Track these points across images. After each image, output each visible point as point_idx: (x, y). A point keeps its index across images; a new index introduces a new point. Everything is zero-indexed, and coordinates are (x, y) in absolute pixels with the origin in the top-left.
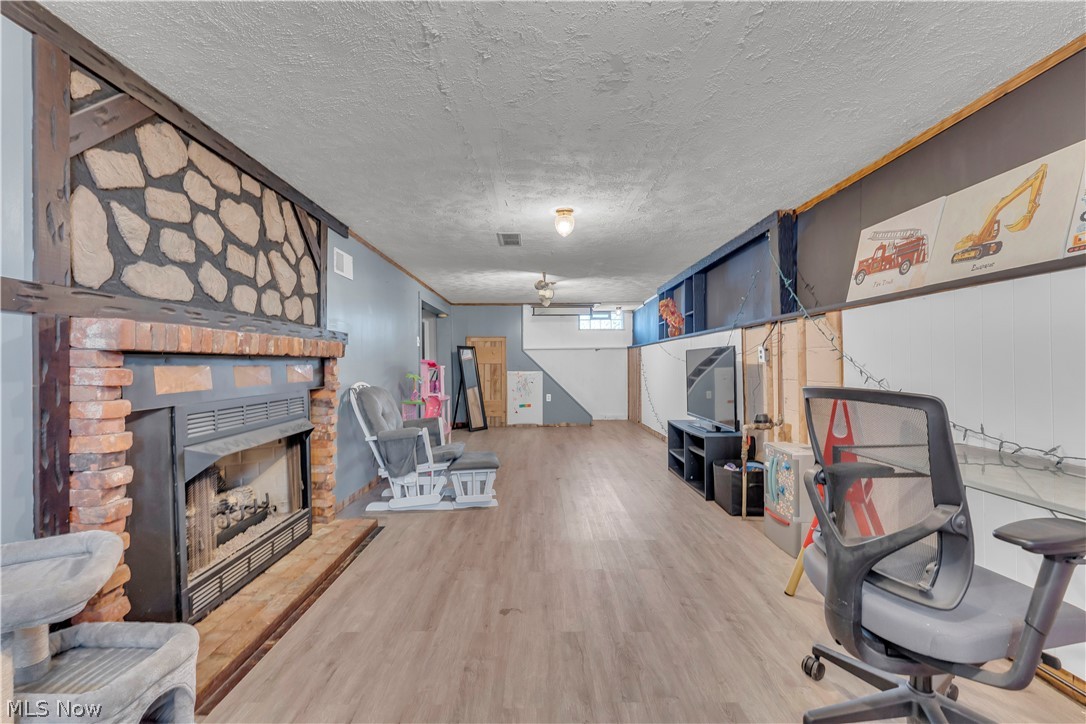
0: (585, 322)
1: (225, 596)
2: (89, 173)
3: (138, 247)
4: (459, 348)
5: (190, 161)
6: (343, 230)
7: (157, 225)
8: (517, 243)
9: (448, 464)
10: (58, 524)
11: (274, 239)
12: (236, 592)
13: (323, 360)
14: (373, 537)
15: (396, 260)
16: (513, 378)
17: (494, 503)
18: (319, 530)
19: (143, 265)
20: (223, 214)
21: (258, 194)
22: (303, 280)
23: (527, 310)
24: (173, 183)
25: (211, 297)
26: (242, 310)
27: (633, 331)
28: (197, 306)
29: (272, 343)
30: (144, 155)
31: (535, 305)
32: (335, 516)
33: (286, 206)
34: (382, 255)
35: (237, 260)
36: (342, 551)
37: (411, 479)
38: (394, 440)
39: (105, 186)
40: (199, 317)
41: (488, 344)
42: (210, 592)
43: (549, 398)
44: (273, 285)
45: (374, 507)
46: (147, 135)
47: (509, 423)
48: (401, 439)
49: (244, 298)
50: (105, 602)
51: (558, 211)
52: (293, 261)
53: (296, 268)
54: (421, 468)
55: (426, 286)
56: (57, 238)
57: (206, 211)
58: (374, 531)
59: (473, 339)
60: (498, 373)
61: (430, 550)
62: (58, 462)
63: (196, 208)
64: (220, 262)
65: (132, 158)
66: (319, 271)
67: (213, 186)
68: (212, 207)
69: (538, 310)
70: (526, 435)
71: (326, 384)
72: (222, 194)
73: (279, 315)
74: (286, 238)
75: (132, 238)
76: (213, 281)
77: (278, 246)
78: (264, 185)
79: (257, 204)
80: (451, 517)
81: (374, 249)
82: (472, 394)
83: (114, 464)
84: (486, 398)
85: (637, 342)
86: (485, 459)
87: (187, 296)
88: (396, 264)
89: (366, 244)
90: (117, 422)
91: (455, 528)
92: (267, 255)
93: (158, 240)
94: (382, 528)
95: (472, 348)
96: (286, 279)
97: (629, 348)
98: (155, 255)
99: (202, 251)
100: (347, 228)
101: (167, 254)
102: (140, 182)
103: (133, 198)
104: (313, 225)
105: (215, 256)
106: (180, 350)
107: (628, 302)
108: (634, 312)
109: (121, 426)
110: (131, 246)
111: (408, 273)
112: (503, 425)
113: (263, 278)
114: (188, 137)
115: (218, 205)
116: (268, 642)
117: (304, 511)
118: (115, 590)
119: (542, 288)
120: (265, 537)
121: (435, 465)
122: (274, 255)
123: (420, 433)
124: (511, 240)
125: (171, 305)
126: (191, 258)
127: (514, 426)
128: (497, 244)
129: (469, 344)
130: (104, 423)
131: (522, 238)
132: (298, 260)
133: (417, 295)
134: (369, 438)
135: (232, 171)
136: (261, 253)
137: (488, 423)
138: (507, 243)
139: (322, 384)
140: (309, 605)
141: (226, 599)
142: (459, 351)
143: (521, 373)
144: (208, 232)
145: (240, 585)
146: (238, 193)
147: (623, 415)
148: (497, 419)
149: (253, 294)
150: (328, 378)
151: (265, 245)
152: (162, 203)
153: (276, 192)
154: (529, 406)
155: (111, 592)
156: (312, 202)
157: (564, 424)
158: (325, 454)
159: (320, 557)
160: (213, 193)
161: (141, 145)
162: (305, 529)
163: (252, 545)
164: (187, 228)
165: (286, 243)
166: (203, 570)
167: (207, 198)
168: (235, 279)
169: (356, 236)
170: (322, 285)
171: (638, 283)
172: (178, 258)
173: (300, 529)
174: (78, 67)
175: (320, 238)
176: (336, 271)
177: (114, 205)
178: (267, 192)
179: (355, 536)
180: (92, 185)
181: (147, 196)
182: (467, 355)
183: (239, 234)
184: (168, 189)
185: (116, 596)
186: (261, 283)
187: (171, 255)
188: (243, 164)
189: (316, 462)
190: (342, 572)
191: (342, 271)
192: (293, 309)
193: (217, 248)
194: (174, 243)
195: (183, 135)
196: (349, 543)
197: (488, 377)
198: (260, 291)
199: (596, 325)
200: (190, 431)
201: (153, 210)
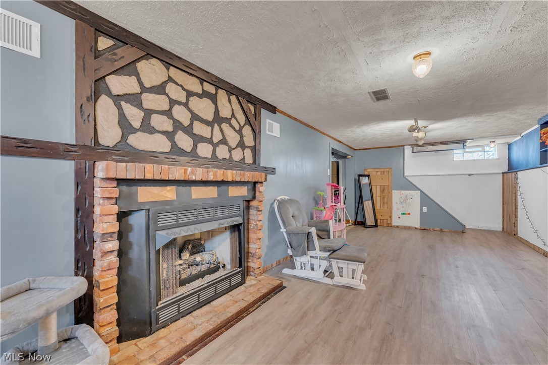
0: (458, 154)
1: (181, 315)
2: (108, 88)
3: (136, 124)
4: (359, 176)
5: (169, 77)
6: (273, 109)
7: (149, 113)
8: (386, 97)
9: (329, 253)
10: (86, 267)
11: (224, 116)
12: (190, 313)
13: (255, 183)
14: (276, 294)
15: (311, 124)
16: (396, 195)
17: (363, 287)
18: (250, 281)
19: (139, 134)
20: (191, 105)
21: (214, 92)
22: (244, 138)
23: (408, 150)
24: (160, 89)
25: (183, 149)
26: (203, 156)
27: (509, 159)
28: (174, 155)
29: (211, 173)
30: (141, 76)
31: (413, 146)
32: (261, 274)
33: (233, 98)
34: (301, 122)
35: (200, 129)
36: (252, 299)
37: (305, 259)
38: (294, 234)
39: (116, 94)
40: (174, 160)
41: (379, 173)
42: (172, 311)
43: (425, 209)
44: (224, 141)
45: (286, 271)
46: (142, 66)
47: (393, 224)
48: (299, 233)
49: (204, 150)
50: (104, 312)
51: (415, 58)
52: (237, 128)
53: (240, 132)
54: (311, 253)
55: (335, 139)
56: (86, 121)
57: (180, 103)
58: (279, 288)
59: (369, 170)
60: (386, 191)
61: (303, 316)
62: (86, 236)
63: (173, 102)
64: (188, 130)
65: (133, 79)
66: (256, 133)
67: (184, 89)
68: (184, 101)
69: (416, 149)
70: (404, 234)
71: (256, 197)
72: (190, 94)
73: (228, 158)
74: (233, 115)
75: (133, 120)
76: (184, 141)
77: (227, 120)
78: (217, 87)
79: (213, 98)
80: (330, 289)
81: (295, 119)
82: (368, 205)
83: (110, 239)
84: (378, 207)
85: (512, 168)
86: (356, 254)
87: (168, 149)
88: (312, 127)
89: (290, 116)
90: (112, 216)
91: (328, 301)
92: (219, 126)
93: (150, 120)
94: (285, 287)
95: (368, 176)
96: (233, 138)
97: (503, 173)
98: (147, 128)
99: (177, 125)
100: (275, 108)
101: (155, 128)
102: (137, 90)
103: (135, 99)
104: (252, 108)
105: (185, 127)
106: (146, 178)
107: (503, 135)
108: (510, 145)
109: (114, 219)
110: (132, 124)
111: (321, 132)
112: (389, 225)
113: (217, 137)
114: (168, 65)
115: (188, 100)
116: (184, 357)
117: (239, 270)
118: (110, 306)
119: (414, 130)
120: (211, 283)
121: (321, 253)
122: (225, 126)
123: (310, 231)
124: (380, 95)
125: (156, 155)
126: (170, 129)
127: (397, 227)
128: (370, 101)
129: (366, 173)
130: (103, 217)
131: (390, 92)
132: (241, 128)
133: (328, 145)
134: (283, 230)
135: (197, 81)
136: (216, 125)
137: (379, 223)
138: (378, 99)
139: (254, 197)
140: (218, 336)
141: (182, 317)
142: (359, 179)
143: (403, 192)
144: (181, 114)
145: (192, 309)
146: (201, 92)
147: (498, 227)
148: (385, 221)
149: (211, 148)
150: (257, 194)
151: (218, 119)
152: (151, 101)
153: (225, 90)
154: (409, 214)
155: (108, 307)
156: (250, 94)
157: (438, 229)
158: (256, 237)
159: (239, 301)
160: (185, 94)
161: (139, 71)
162: (240, 280)
163: (202, 287)
164: (168, 113)
165: (233, 119)
166: (168, 299)
167: (181, 96)
168: (198, 139)
169: (282, 112)
170: (258, 140)
171: (512, 116)
172: (161, 129)
173: (236, 280)
174: (103, 34)
175: (257, 115)
176: (267, 132)
177: (123, 103)
178: (220, 91)
179: (264, 291)
180: (109, 94)
181: (143, 97)
182: (365, 181)
183: (201, 115)
184: (156, 93)
185: (111, 309)
186: (215, 140)
187: (157, 128)
188: (204, 76)
189: (251, 241)
190: (248, 314)
191: (272, 132)
192: (237, 155)
193: (186, 123)
194: (159, 122)
195: (165, 64)
196: (259, 295)
197: (379, 194)
198: (215, 146)
199: (469, 156)
200: (159, 223)
201: (146, 105)
